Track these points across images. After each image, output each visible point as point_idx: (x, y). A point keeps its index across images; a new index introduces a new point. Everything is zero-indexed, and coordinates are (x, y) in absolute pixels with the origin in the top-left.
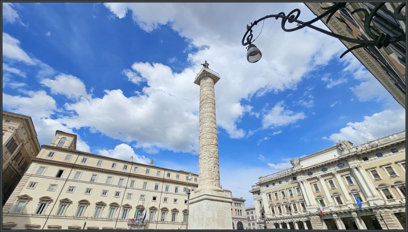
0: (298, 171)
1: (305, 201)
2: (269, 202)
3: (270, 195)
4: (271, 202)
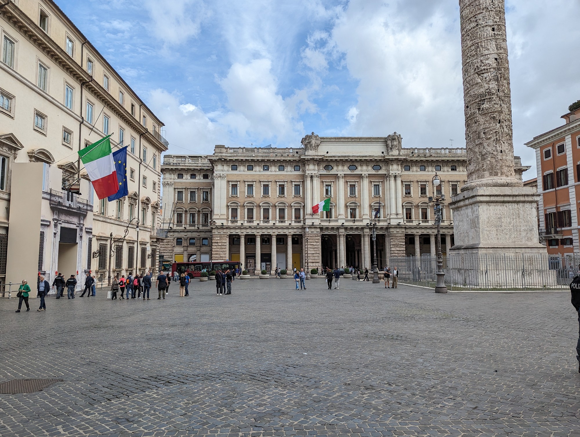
0: (316, 157)
1: (304, 206)
2: (228, 198)
3: (234, 186)
4: (234, 199)
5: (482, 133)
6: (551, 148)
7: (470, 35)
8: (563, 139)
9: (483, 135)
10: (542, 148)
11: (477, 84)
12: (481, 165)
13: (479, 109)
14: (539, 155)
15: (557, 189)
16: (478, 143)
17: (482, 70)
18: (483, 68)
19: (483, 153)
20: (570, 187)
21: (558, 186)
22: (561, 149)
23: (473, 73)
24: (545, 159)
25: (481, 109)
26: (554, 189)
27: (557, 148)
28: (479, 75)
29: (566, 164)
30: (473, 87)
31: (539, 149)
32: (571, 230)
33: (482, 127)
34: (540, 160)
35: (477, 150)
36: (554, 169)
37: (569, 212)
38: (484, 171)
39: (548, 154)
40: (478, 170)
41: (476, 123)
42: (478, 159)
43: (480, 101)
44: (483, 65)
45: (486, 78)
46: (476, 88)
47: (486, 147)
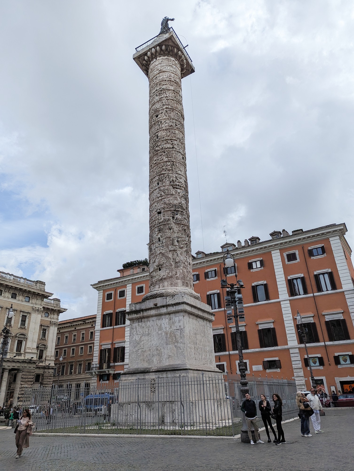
5: (176, 241)
6: (113, 292)
7: (166, 153)
8: (125, 286)
9: (176, 243)
10: (104, 291)
11: (172, 195)
12: (174, 272)
13: (173, 217)
14: (102, 296)
15: (115, 327)
16: (172, 249)
17: (176, 185)
18: (178, 184)
19: (177, 261)
20: (126, 326)
21: (116, 325)
22: (122, 294)
23: (168, 184)
24: (106, 301)
25: (175, 218)
26: (112, 327)
27: (118, 292)
28: (174, 188)
29: (125, 307)
30: (168, 196)
31: (102, 291)
32: (123, 365)
33: (176, 235)
34: (101, 301)
35: (170, 255)
36: (114, 309)
37: (123, 348)
38: (177, 279)
39: (109, 296)
40: (171, 277)
41: (170, 229)
42: (172, 265)
43: (175, 210)
44: (177, 181)
45: (179, 193)
46: (171, 198)
47: (179, 255)
